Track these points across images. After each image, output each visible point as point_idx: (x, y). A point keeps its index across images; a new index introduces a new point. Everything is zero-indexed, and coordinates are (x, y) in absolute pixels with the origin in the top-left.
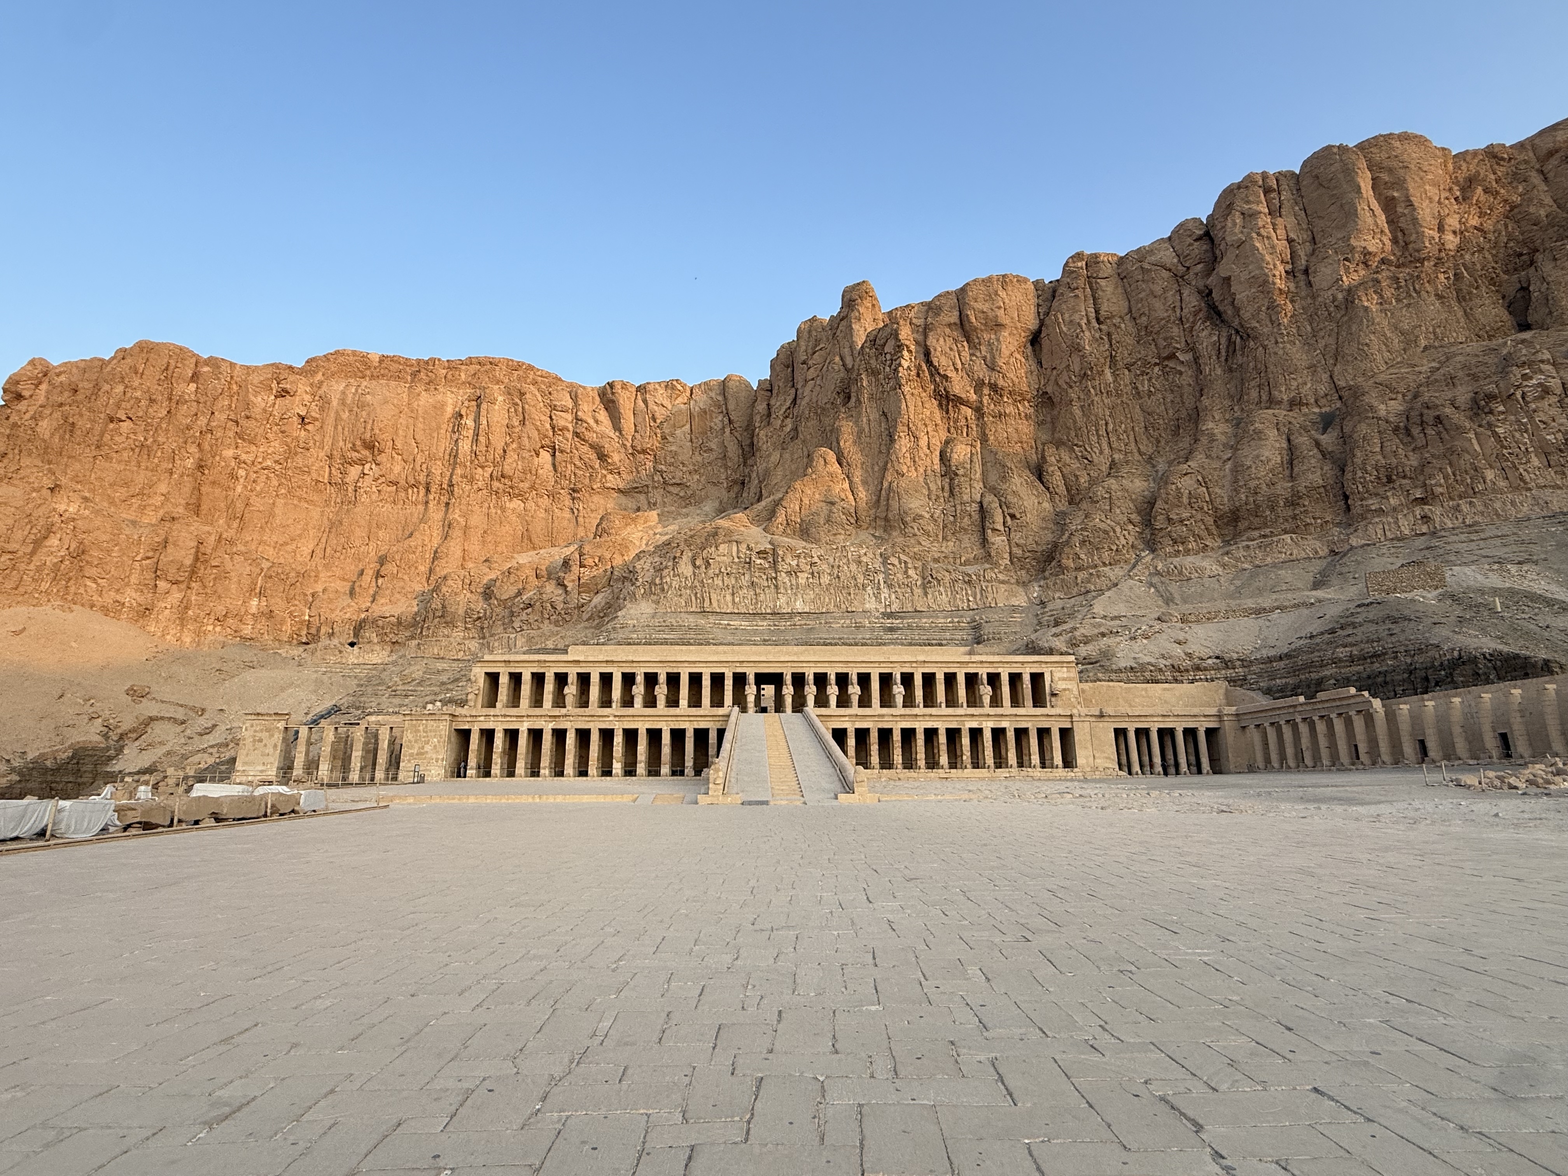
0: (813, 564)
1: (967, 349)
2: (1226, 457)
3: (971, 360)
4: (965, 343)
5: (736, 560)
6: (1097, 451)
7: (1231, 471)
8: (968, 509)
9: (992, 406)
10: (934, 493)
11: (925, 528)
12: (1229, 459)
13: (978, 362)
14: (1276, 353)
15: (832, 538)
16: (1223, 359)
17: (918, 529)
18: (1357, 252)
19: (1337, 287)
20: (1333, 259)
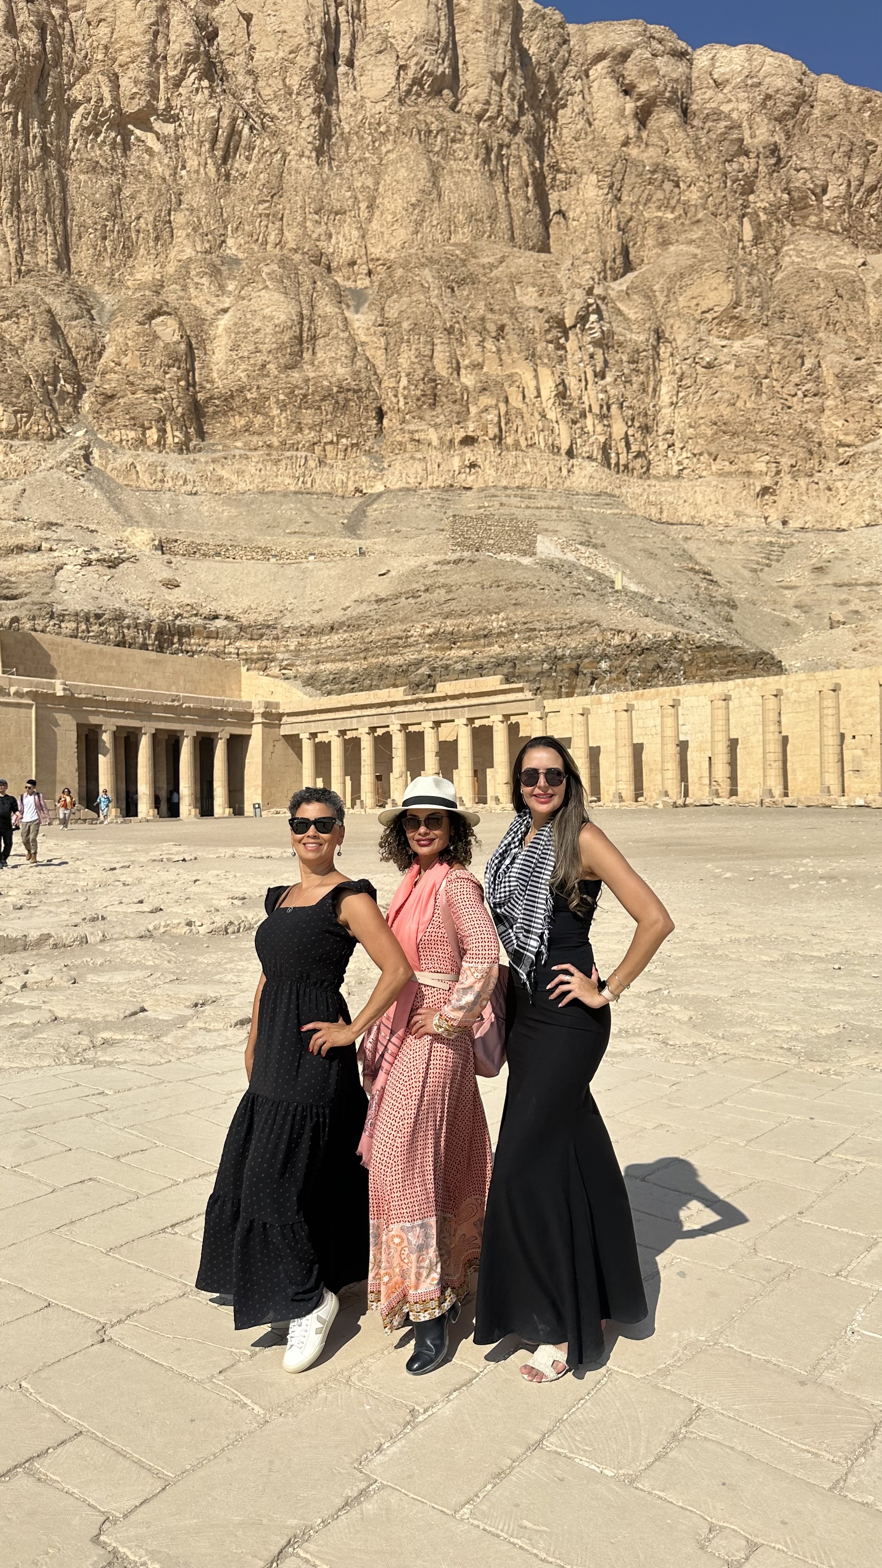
2: (221, 306)
7: (228, 330)
12: (225, 311)
14: (298, 172)
16: (219, 153)
18: (417, 64)
19: (387, 103)
20: (388, 58)
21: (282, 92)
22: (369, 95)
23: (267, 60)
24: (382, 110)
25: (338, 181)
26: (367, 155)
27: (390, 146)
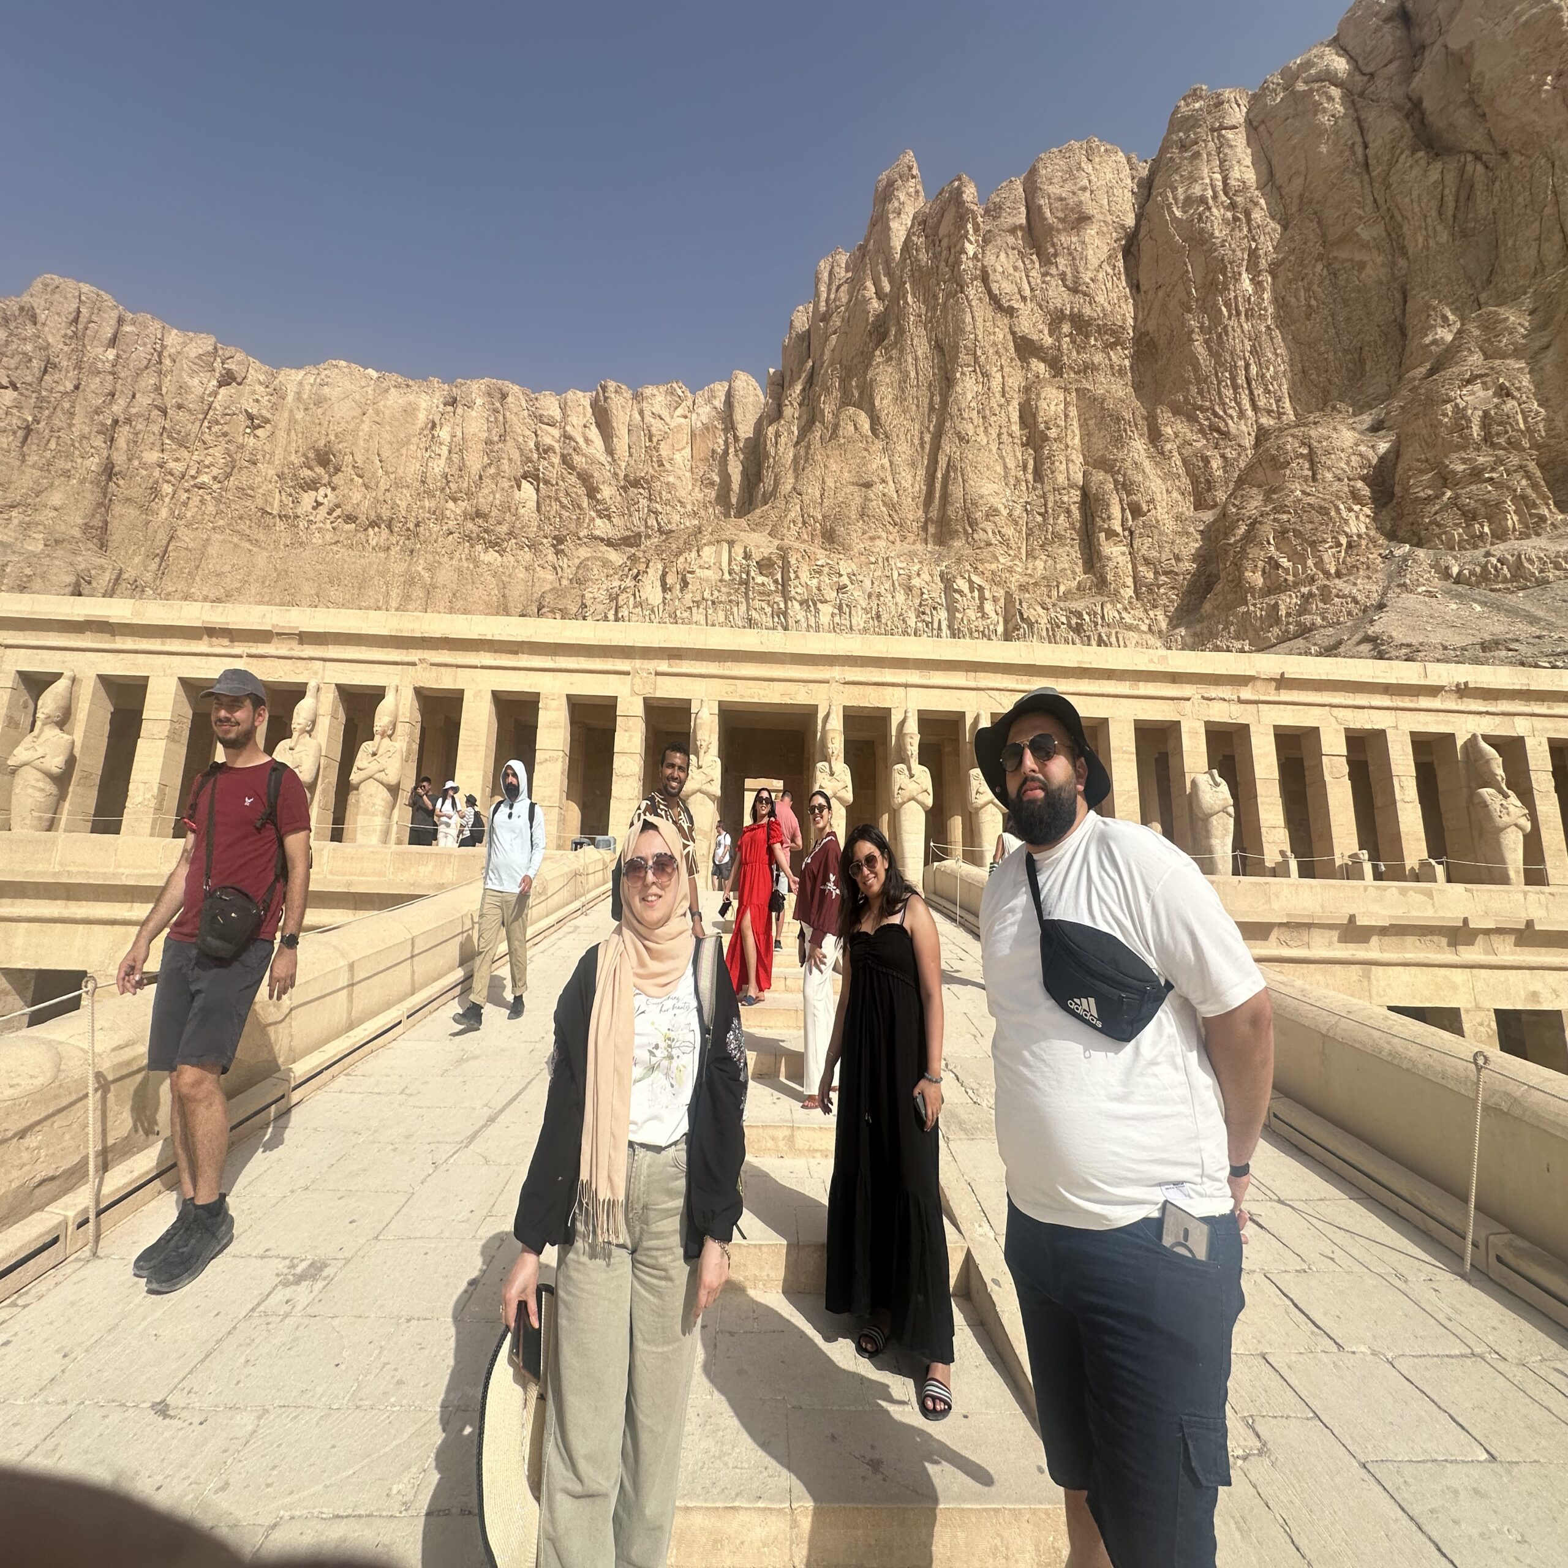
0: (841, 589)
1: (1037, 265)
3: (1044, 282)
4: (1034, 257)
5: (727, 577)
6: (1234, 414)
8: (1065, 499)
9: (1074, 353)
10: (1013, 473)
11: (1003, 530)
13: (1054, 283)
15: (868, 543)
17: (994, 533)
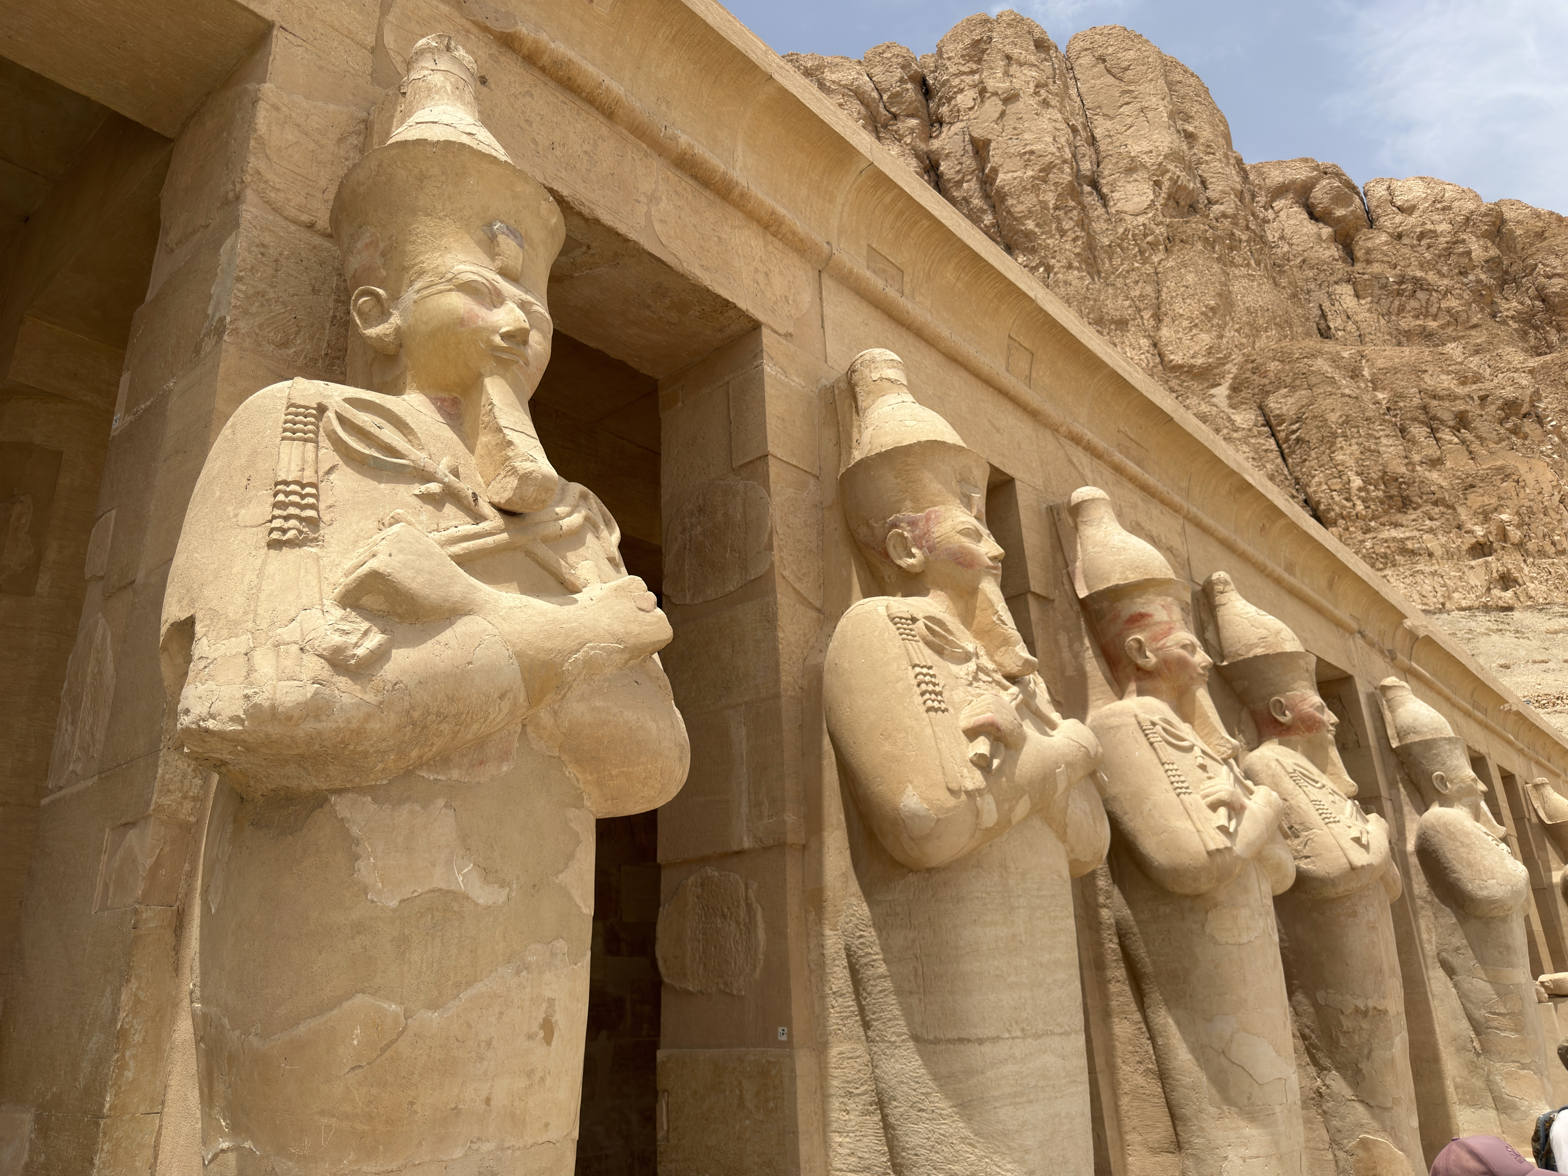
18: (1171, 179)
19: (1150, 215)
20: (1141, 175)
21: (1038, 207)
22: (1125, 209)
23: (1015, 179)
24: (1146, 222)
25: (1110, 291)
26: (1136, 265)
27: (1161, 255)
